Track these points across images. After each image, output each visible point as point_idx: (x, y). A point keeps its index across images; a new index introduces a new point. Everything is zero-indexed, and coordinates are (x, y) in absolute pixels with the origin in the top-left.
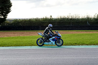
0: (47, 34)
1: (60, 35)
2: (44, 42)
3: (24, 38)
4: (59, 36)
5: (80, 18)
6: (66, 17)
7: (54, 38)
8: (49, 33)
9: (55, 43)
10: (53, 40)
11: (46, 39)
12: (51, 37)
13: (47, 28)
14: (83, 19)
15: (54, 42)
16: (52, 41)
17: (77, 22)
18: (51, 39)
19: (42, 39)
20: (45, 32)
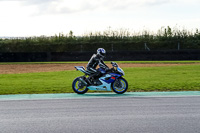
0: (94, 68)
1: (121, 69)
2: (89, 85)
3: (16, 77)
4: (119, 73)
5: (131, 35)
6: (102, 34)
7: (108, 76)
8: (98, 67)
9: (112, 86)
10: (107, 80)
11: (93, 78)
12: (102, 75)
13: (94, 56)
14: (135, 39)
15: (108, 86)
16: (104, 83)
17: (124, 45)
18: (103, 78)
19: (84, 78)
20: (90, 65)
